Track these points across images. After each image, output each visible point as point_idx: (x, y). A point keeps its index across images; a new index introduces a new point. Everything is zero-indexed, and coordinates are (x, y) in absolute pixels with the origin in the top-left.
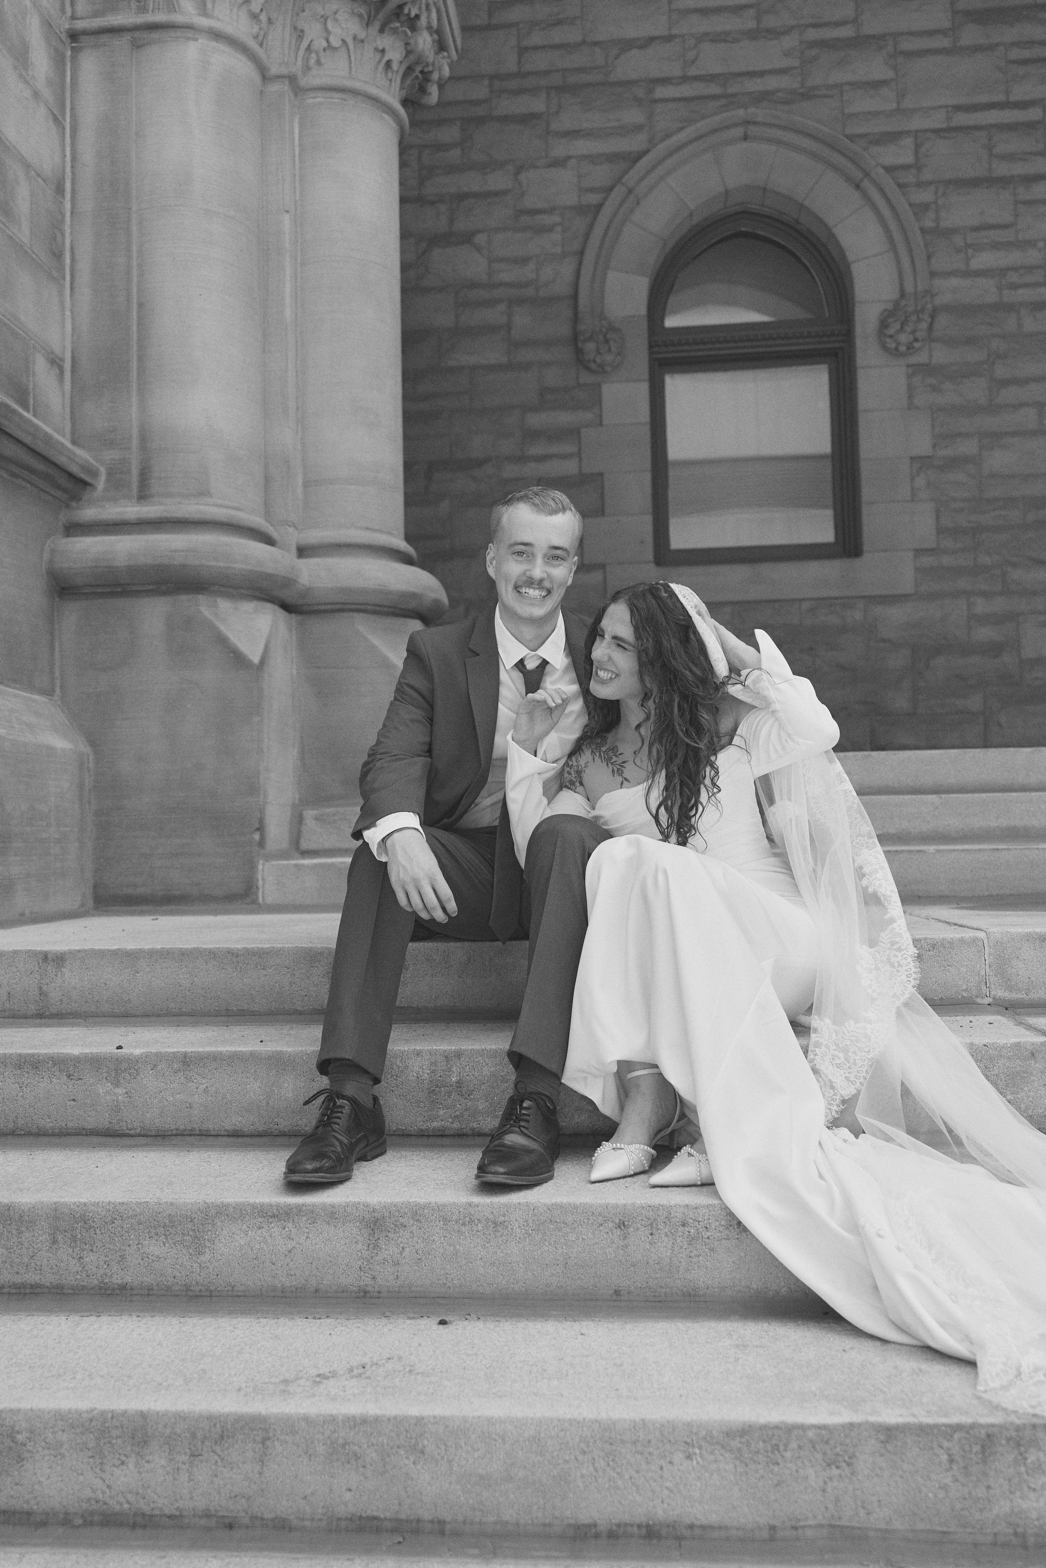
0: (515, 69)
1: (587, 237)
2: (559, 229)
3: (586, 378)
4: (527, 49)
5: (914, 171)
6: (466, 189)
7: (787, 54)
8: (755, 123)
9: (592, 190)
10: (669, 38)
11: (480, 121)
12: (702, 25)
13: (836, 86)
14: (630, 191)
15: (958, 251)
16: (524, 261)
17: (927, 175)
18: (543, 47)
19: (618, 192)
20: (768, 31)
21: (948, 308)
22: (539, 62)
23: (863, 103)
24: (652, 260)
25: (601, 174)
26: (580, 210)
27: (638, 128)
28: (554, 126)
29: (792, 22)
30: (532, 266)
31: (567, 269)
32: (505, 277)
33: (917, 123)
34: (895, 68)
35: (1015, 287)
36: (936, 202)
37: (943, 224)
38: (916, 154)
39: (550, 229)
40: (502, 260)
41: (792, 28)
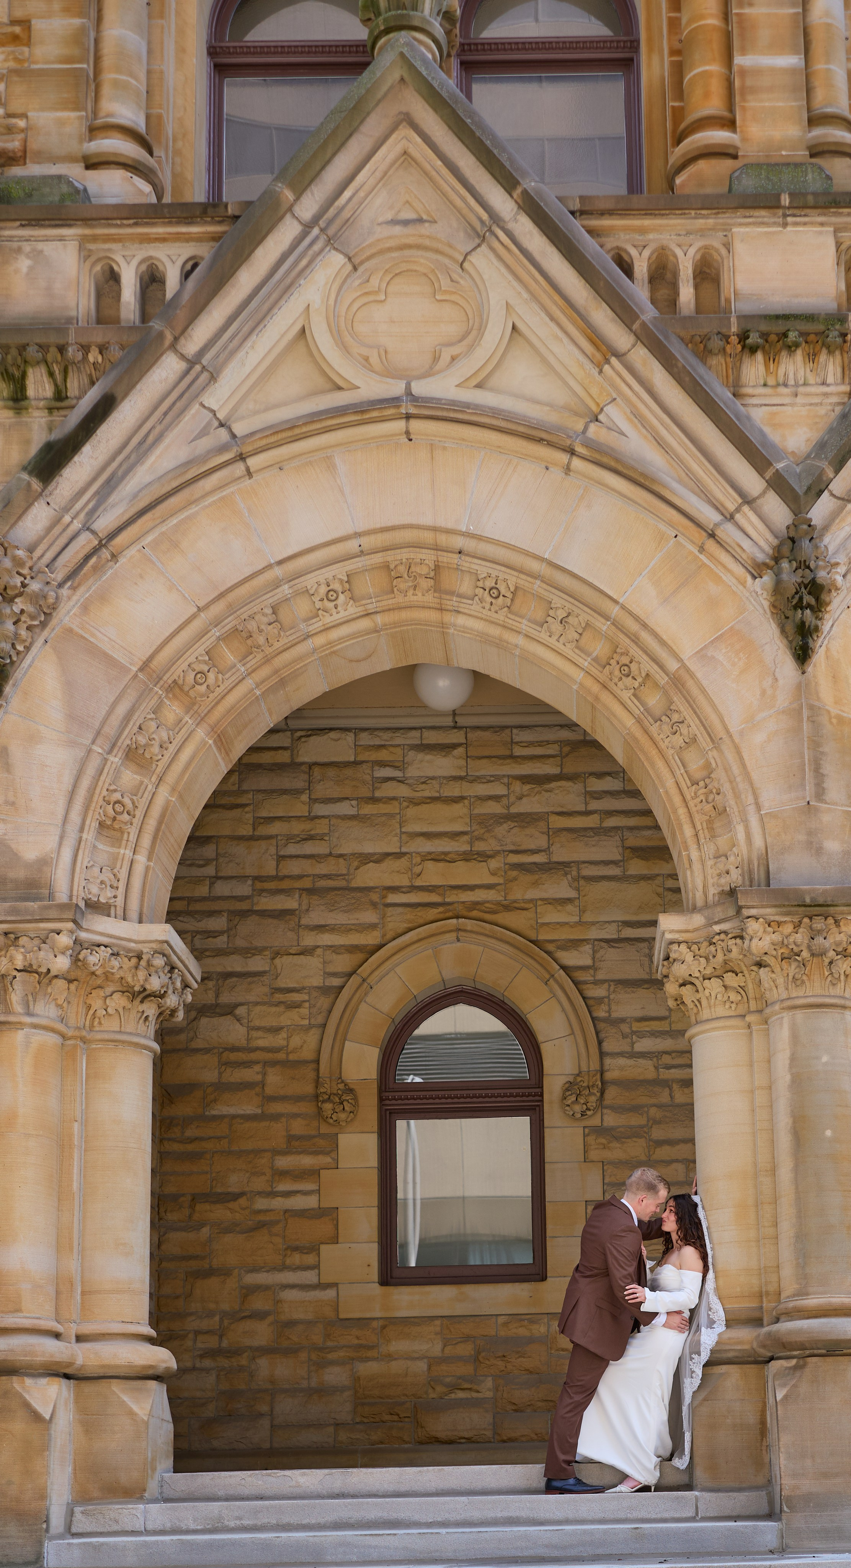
0: (274, 873)
1: (330, 1012)
2: (307, 1005)
3: (324, 1129)
4: (284, 857)
5: (592, 972)
6: (230, 969)
7: (493, 874)
8: (465, 931)
9: (334, 975)
10: (399, 855)
11: (244, 914)
12: (428, 846)
13: (531, 901)
14: (364, 980)
15: (624, 1036)
16: (276, 1030)
17: (600, 976)
18: (297, 856)
19: (354, 980)
20: (478, 853)
21: (616, 1083)
22: (294, 868)
23: (552, 916)
24: (382, 1033)
25: (342, 963)
26: (324, 990)
27: (373, 926)
28: (304, 921)
29: (499, 848)
30: (283, 1034)
31: (312, 1038)
32: (261, 1043)
33: (594, 933)
34: (578, 889)
35: (668, 1067)
36: (608, 997)
37: (614, 1015)
38: (593, 958)
39: (298, 1005)
40: (258, 1029)
41: (498, 852)
